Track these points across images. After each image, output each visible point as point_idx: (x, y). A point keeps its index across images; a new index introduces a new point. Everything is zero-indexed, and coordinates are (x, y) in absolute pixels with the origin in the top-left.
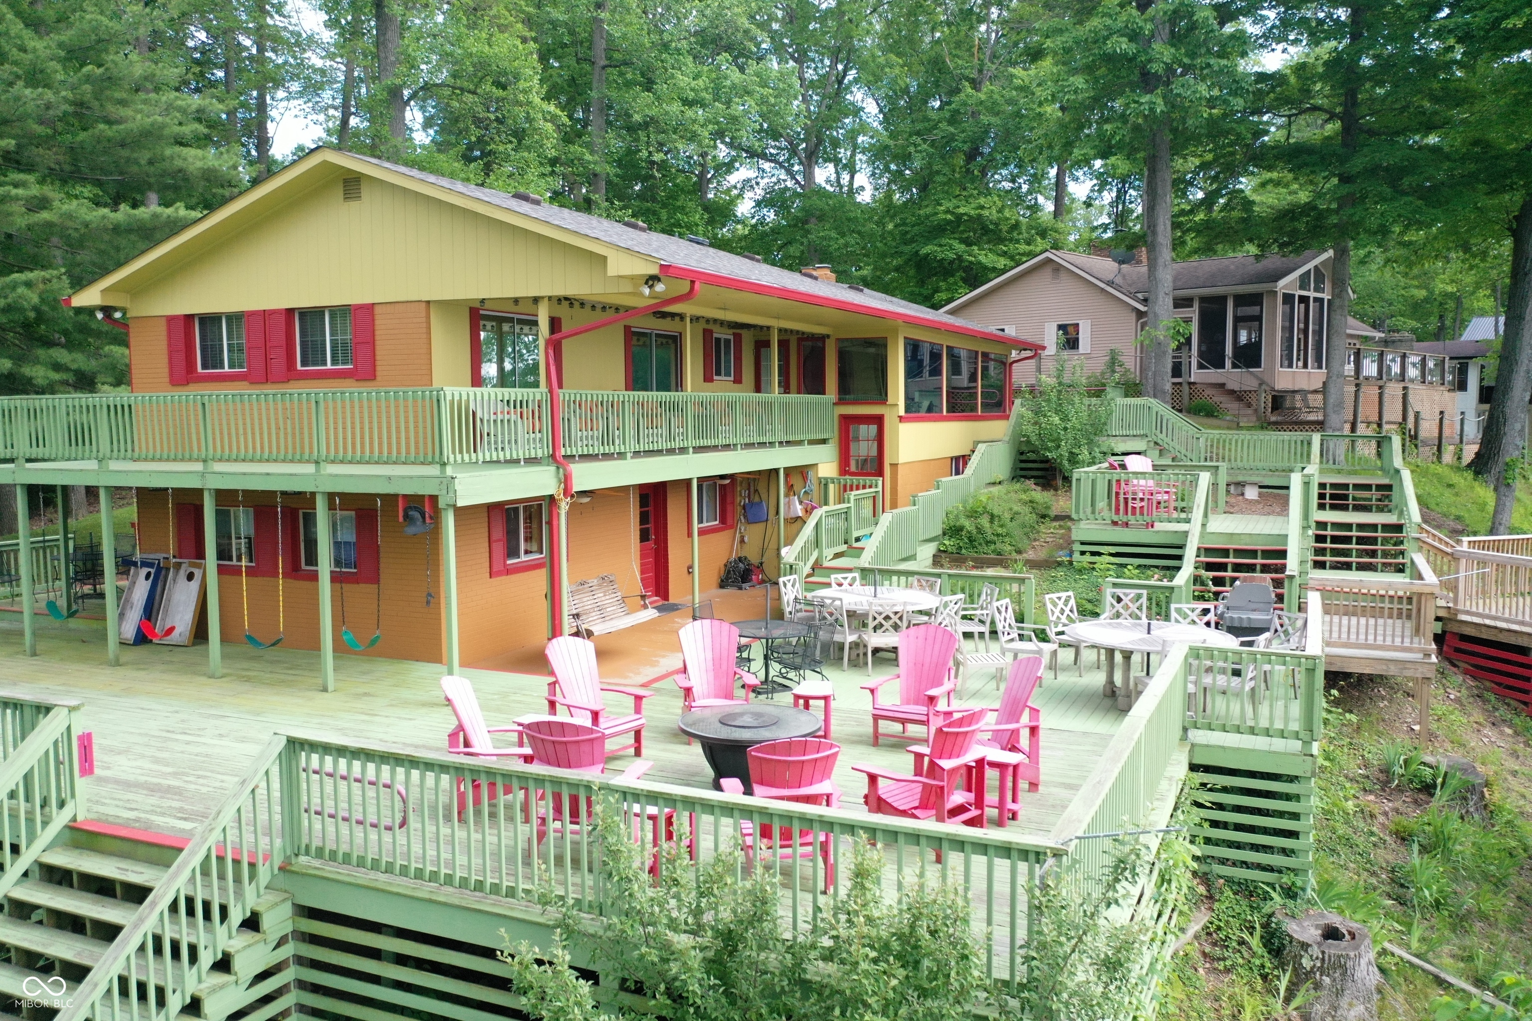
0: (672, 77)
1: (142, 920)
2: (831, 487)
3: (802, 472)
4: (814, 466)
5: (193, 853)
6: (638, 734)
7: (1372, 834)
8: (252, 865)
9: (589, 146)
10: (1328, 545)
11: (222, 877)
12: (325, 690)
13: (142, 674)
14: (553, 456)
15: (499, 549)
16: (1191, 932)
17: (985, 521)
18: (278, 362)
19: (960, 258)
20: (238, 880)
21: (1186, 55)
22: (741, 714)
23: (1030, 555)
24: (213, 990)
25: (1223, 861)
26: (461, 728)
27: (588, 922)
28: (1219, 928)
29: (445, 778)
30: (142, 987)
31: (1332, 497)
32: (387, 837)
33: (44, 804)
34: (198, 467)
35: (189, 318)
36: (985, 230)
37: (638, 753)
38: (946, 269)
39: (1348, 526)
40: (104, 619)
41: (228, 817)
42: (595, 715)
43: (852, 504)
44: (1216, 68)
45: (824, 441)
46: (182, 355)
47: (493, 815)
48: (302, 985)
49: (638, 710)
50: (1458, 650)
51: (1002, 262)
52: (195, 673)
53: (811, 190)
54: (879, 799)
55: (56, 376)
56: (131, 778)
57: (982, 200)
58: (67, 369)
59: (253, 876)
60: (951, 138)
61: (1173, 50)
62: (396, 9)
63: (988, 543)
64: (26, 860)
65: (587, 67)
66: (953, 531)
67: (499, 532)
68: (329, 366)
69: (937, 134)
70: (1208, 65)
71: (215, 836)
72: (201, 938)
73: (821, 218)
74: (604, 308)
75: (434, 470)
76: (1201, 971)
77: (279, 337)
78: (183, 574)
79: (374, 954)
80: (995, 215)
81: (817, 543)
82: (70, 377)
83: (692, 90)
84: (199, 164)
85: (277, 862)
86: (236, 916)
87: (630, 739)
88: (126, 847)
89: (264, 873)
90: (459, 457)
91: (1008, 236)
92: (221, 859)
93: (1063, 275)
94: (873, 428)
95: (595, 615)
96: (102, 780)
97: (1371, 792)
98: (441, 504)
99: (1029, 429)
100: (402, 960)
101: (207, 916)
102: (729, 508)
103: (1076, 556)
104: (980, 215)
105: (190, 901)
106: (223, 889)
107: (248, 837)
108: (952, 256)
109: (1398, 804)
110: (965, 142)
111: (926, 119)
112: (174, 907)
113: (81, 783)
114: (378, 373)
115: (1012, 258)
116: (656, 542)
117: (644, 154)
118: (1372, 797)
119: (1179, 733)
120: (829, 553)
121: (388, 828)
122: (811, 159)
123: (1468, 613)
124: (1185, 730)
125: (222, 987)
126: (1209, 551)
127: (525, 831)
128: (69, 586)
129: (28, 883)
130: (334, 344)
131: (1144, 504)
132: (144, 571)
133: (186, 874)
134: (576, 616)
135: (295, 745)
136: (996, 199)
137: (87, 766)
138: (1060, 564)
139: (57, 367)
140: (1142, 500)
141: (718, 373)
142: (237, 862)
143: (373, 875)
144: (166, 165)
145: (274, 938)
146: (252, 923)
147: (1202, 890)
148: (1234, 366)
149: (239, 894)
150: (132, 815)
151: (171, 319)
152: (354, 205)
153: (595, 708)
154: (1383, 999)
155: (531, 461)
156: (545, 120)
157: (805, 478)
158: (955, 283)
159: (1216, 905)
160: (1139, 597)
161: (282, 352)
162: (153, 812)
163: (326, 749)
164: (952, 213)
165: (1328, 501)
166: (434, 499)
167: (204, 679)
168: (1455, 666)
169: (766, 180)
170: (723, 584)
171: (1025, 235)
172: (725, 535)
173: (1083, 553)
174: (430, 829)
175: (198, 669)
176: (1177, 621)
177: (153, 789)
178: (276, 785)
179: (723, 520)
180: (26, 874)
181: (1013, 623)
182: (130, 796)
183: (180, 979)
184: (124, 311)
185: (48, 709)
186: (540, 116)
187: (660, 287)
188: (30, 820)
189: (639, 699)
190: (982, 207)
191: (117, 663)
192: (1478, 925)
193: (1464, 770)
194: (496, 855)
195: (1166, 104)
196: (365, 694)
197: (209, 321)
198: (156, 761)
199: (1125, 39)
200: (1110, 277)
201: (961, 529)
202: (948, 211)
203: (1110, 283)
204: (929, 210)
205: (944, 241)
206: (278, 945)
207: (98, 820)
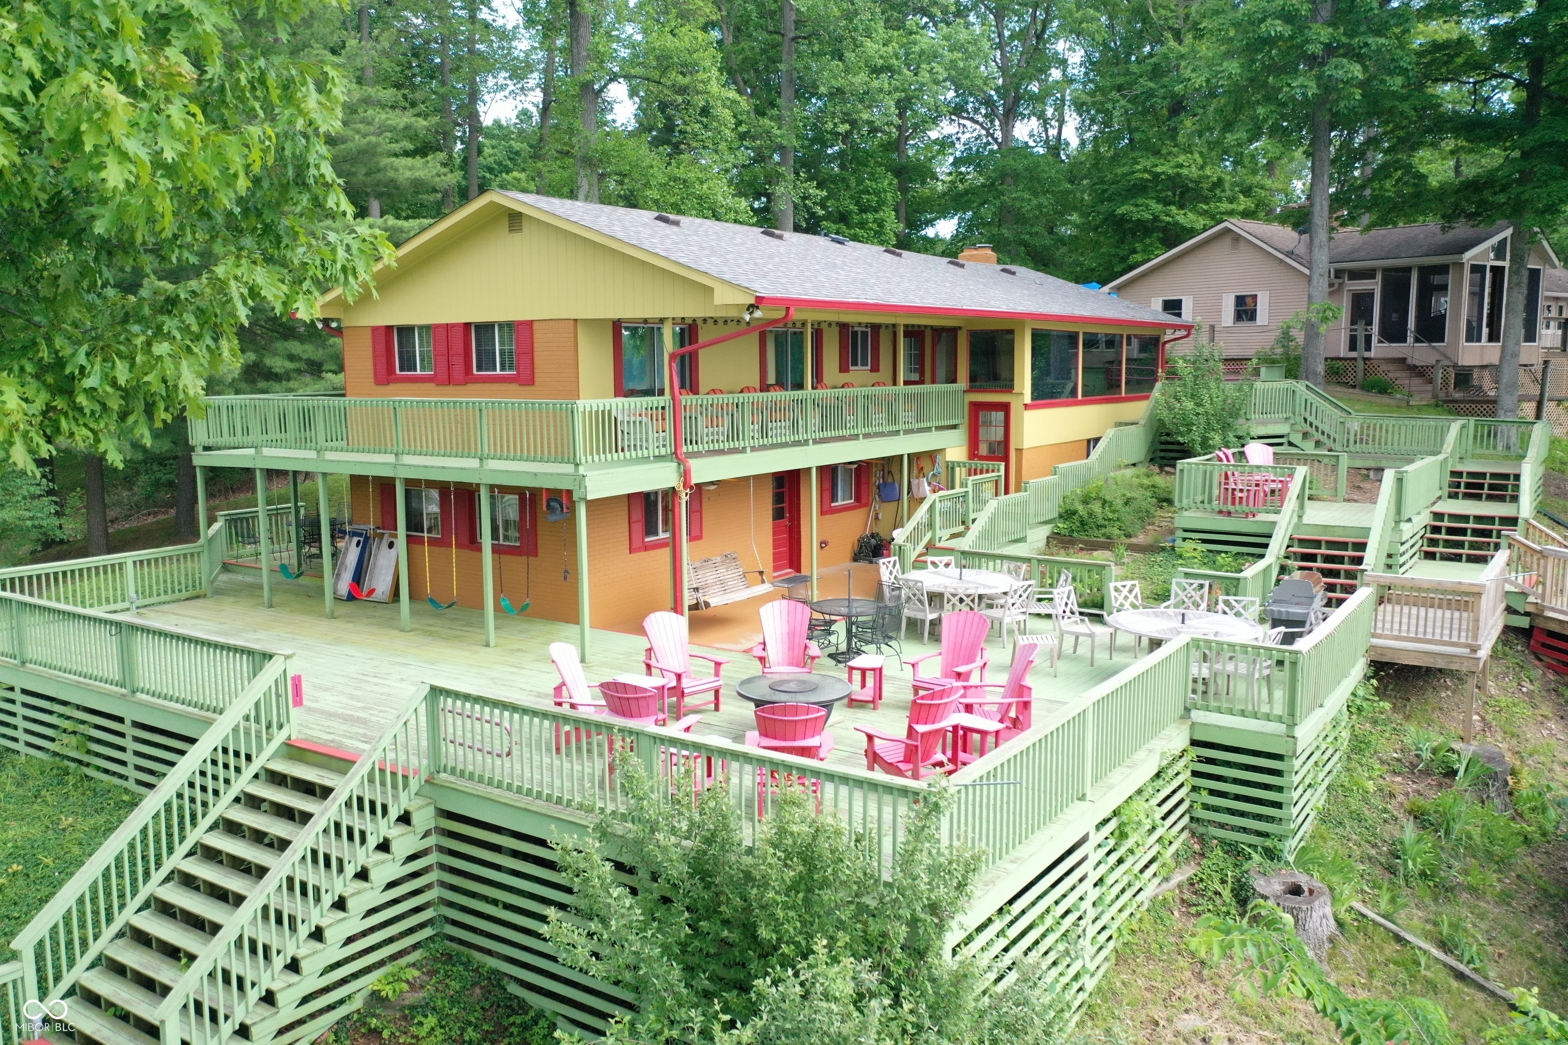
0: (861, 45)
1: (326, 810)
2: (957, 470)
3: (932, 456)
4: (942, 450)
5: (362, 765)
6: (717, 692)
7: (1385, 811)
8: (405, 777)
9: (778, 119)
10: (1443, 536)
11: (383, 784)
12: (488, 645)
13: (350, 625)
14: (675, 453)
15: (638, 528)
16: (1174, 882)
17: (1096, 507)
18: (458, 369)
19: (1156, 218)
20: (394, 787)
21: (1345, 34)
22: (788, 681)
23: (1140, 539)
24: (377, 864)
25: (1222, 826)
26: (564, 684)
27: (619, 828)
28: (1201, 880)
29: (546, 723)
30: (327, 858)
31: (1468, 486)
32: (498, 762)
33: (269, 727)
34: (391, 458)
35: (389, 328)
36: (1186, 190)
37: (717, 708)
38: (1144, 229)
39: (1465, 518)
40: (322, 577)
41: (387, 740)
42: (679, 677)
43: (970, 489)
44: (1373, 47)
45: (954, 427)
46: (384, 360)
47: (589, 751)
48: (442, 867)
49: (717, 674)
50: (1544, 645)
51: (1201, 222)
52: (391, 627)
53: (1009, 148)
54: (875, 753)
55: (290, 365)
56: (332, 709)
57: (1181, 159)
58: (300, 359)
59: (405, 786)
60: (1150, 94)
61: (1330, 30)
62: (587, 8)
63: (1099, 527)
64: (255, 767)
65: (778, 38)
66: (1068, 514)
67: (638, 514)
68: (498, 372)
69: (1137, 89)
70: (1366, 44)
71: (377, 756)
72: (369, 828)
73: (1016, 176)
74: (726, 322)
75: (569, 468)
76: (1176, 913)
77: (458, 347)
78: (385, 543)
79: (496, 848)
80: (1194, 172)
81: (931, 525)
82: (302, 366)
83: (881, 57)
84: (408, 174)
85: (424, 776)
86: (394, 813)
87: (711, 696)
88: (324, 760)
89: (414, 784)
90: (589, 458)
91: (1210, 194)
92: (382, 771)
93: (1242, 244)
94: (1001, 415)
95: (716, 589)
96: (311, 710)
97: (1399, 774)
98: (575, 498)
99: (1165, 414)
100: (516, 854)
101: (373, 811)
102: (864, 487)
103: (1179, 542)
104: (1178, 175)
105: (360, 800)
106: (384, 793)
107: (402, 757)
108: (1148, 216)
109: (1420, 787)
110: (1164, 98)
111: (1128, 73)
112: (348, 804)
113: (294, 712)
114: (537, 379)
115: (1213, 217)
116: (790, 520)
117: (830, 126)
118: (1399, 779)
119: (1181, 711)
120: (946, 533)
121: (499, 756)
122: (1010, 115)
123: (1553, 610)
124: (1187, 710)
125: (383, 862)
126: (1302, 542)
127: (599, 765)
128: (299, 549)
129: (257, 782)
130: (502, 353)
131: (1244, 495)
132: (355, 539)
133: (357, 779)
134: (696, 589)
135: (436, 692)
136: (1197, 156)
137: (298, 699)
138: (1163, 549)
139: (292, 358)
140: (1241, 491)
141: (855, 363)
142: (394, 774)
143: (490, 789)
144: (379, 176)
145: (421, 830)
146: (405, 819)
147: (1197, 847)
148: (1417, 340)
149: (396, 797)
150: (329, 737)
151: (375, 329)
152: (517, 236)
153: (679, 671)
154: (1334, 948)
155: (660, 458)
156: (724, 106)
157: (933, 462)
158: (1151, 245)
159: (1204, 861)
160: (1201, 586)
161: (461, 359)
162: (344, 736)
163: (457, 695)
164: (1150, 172)
165: (1462, 489)
166: (569, 493)
167: (396, 633)
168: (1540, 660)
169: (967, 135)
170: (856, 558)
171: (1228, 193)
172: (859, 514)
173: (1184, 539)
174: (536, 758)
175: (392, 623)
176: (1225, 613)
177: (346, 719)
178: (423, 719)
179: (858, 499)
180: (256, 776)
181: (1076, 608)
182: (330, 723)
183: (354, 854)
184: (338, 320)
185: (271, 657)
186: (719, 103)
187: (758, 314)
188: (259, 737)
189: (718, 664)
190: (1181, 166)
191: (332, 616)
192: (1465, 895)
193: (1491, 759)
194: (582, 779)
195: (1319, 87)
196: (519, 650)
197: (405, 331)
198: (352, 697)
199: (1278, 22)
200: (1290, 247)
201: (1074, 513)
202: (1145, 170)
203: (1290, 254)
204: (1125, 169)
205: (1140, 201)
206: (424, 837)
207: (306, 740)
